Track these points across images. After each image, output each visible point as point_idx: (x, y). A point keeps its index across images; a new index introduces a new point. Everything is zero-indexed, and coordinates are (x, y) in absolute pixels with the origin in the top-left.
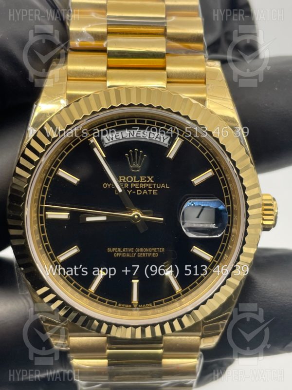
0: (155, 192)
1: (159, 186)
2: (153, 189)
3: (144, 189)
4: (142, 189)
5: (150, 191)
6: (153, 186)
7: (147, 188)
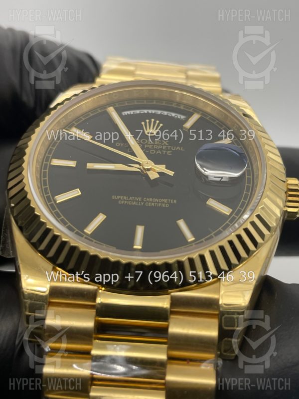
0: (169, 153)
1: (173, 148)
2: (167, 150)
3: (158, 150)
4: (156, 150)
5: (164, 151)
6: (167, 148)
7: (161, 149)
